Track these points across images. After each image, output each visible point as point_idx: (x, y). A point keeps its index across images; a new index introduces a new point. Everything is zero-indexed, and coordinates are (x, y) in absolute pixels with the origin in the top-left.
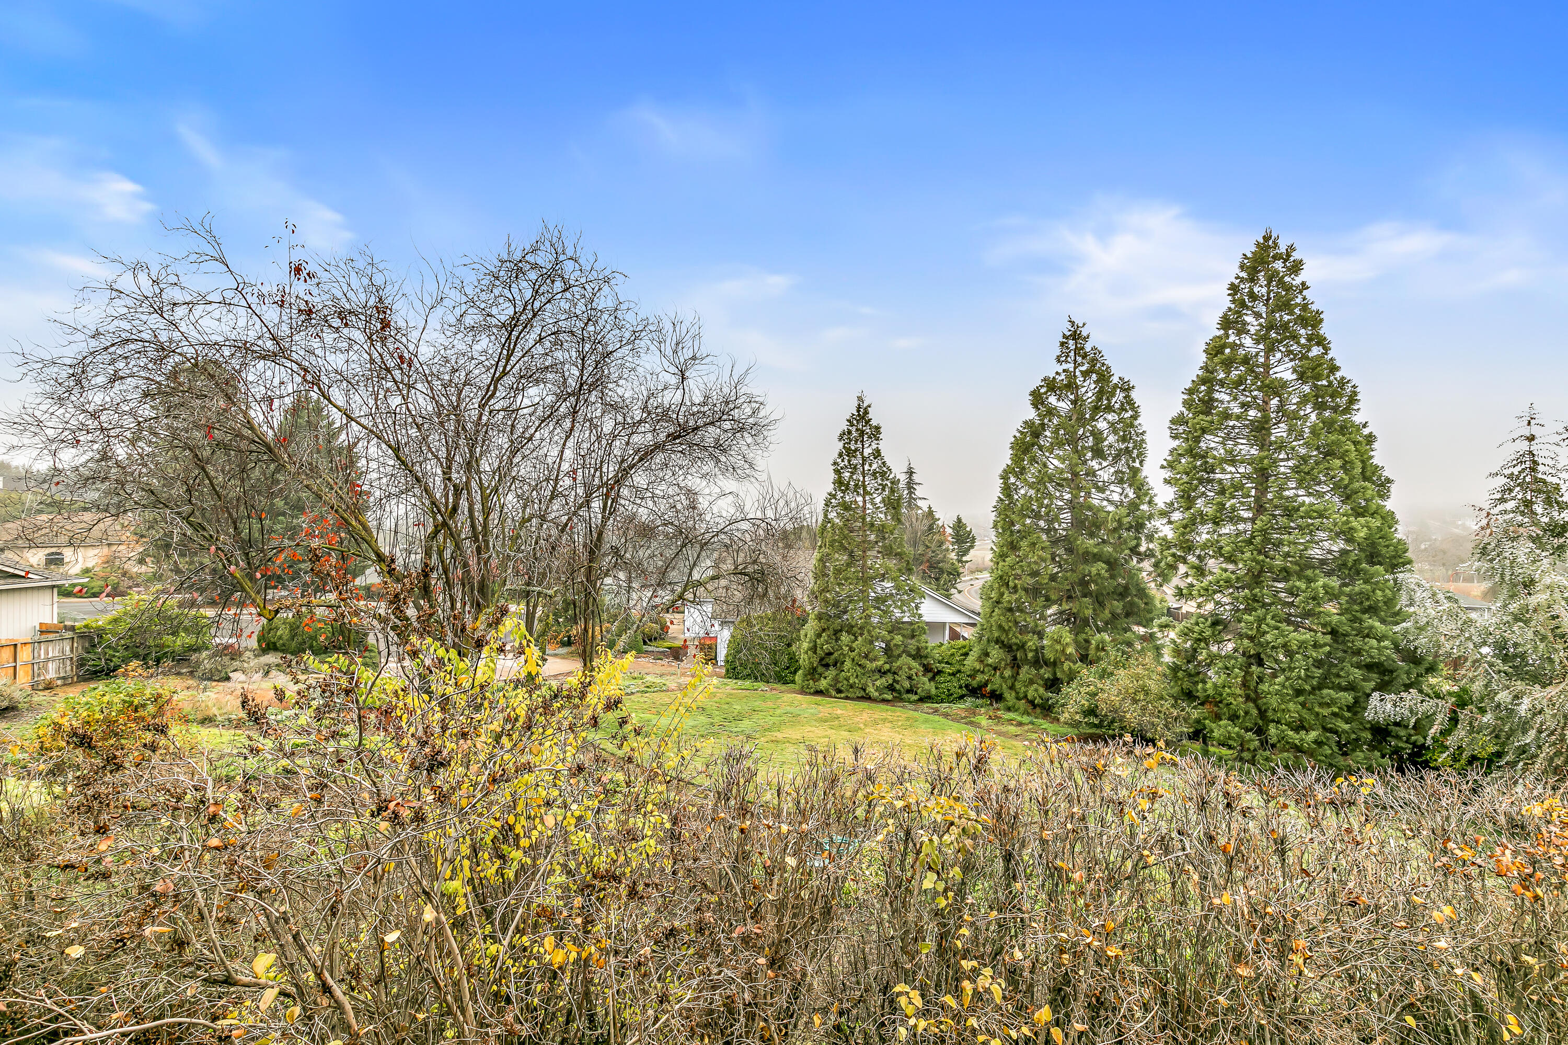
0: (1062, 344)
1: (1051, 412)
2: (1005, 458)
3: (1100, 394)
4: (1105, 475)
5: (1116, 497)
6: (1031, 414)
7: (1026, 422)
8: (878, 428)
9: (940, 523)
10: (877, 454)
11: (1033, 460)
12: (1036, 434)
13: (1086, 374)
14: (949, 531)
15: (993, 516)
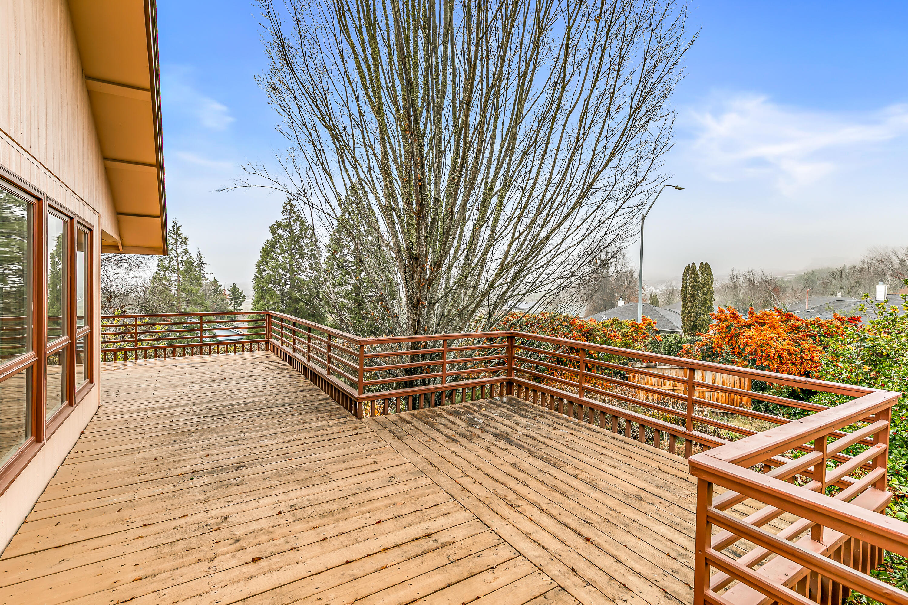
0: (284, 207)
1: (280, 236)
2: (258, 257)
3: (301, 231)
4: (306, 265)
5: (310, 275)
6: (270, 237)
7: (268, 241)
8: (186, 239)
9: (222, 288)
10: (186, 252)
11: (272, 258)
12: (273, 247)
13: (295, 221)
14: (228, 292)
15: (253, 284)
